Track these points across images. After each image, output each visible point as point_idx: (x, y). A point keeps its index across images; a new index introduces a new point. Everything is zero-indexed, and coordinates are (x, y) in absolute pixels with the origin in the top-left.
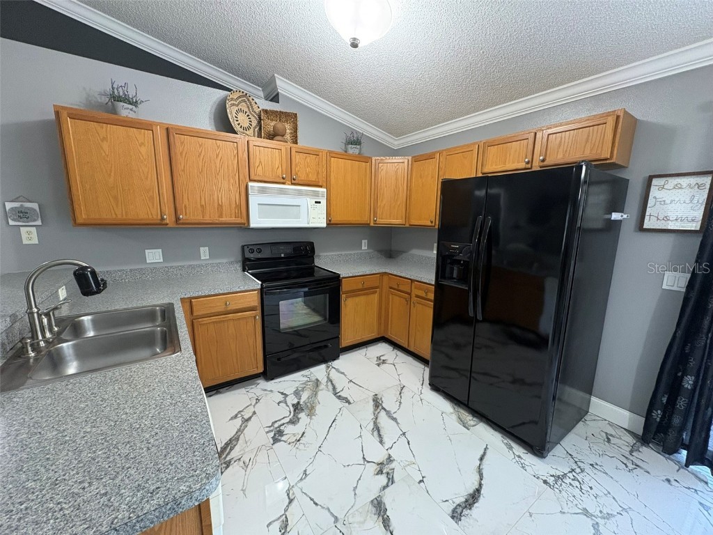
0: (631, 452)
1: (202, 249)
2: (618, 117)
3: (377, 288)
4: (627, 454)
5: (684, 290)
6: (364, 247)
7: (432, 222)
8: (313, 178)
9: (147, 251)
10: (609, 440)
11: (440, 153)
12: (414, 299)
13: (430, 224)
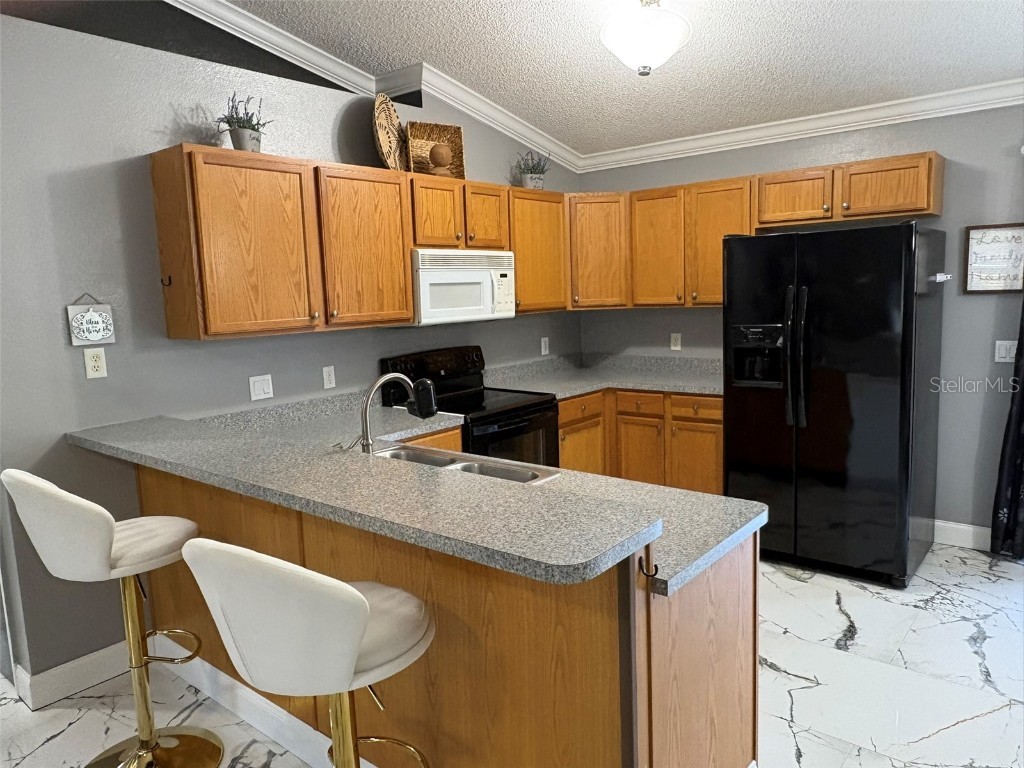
0: (990, 568)
1: (325, 369)
2: (930, 160)
3: (598, 415)
4: (987, 570)
5: (1013, 361)
6: (545, 351)
7: (679, 299)
8: (493, 235)
9: (252, 379)
10: (965, 563)
11: (687, 188)
12: (669, 422)
13: (674, 300)
